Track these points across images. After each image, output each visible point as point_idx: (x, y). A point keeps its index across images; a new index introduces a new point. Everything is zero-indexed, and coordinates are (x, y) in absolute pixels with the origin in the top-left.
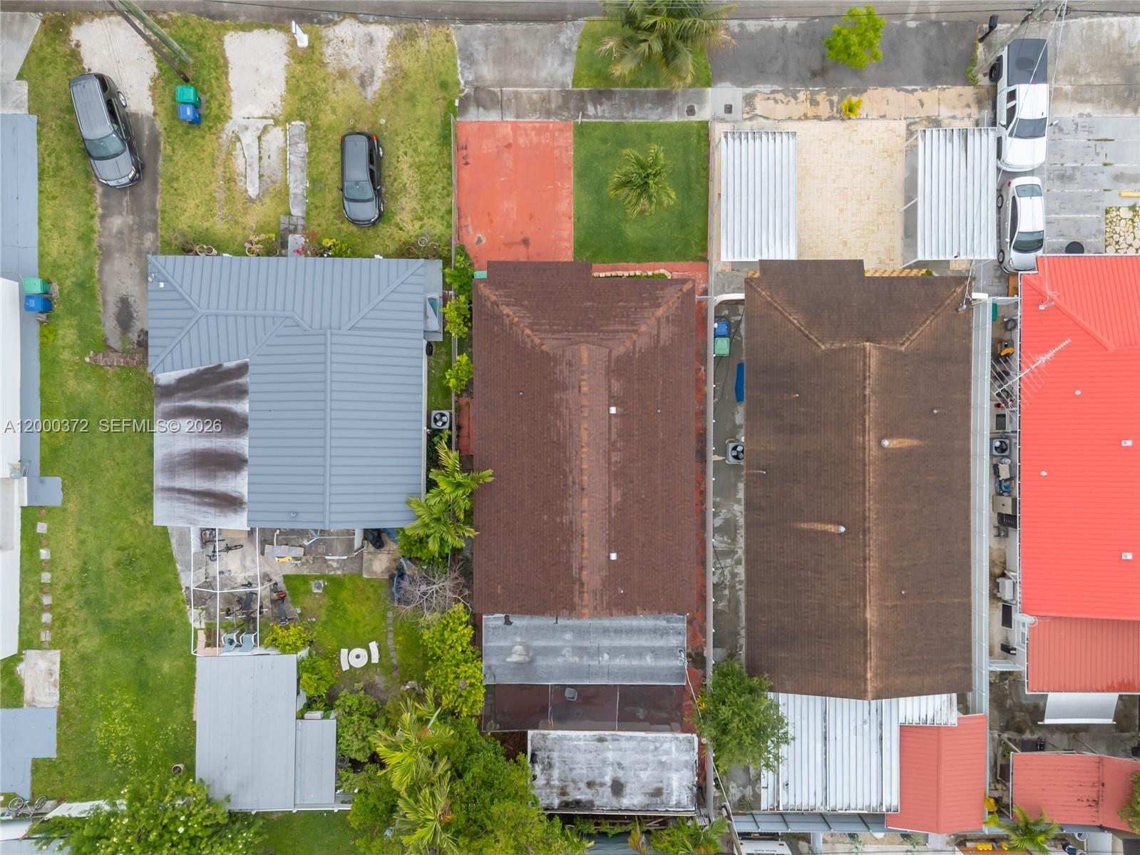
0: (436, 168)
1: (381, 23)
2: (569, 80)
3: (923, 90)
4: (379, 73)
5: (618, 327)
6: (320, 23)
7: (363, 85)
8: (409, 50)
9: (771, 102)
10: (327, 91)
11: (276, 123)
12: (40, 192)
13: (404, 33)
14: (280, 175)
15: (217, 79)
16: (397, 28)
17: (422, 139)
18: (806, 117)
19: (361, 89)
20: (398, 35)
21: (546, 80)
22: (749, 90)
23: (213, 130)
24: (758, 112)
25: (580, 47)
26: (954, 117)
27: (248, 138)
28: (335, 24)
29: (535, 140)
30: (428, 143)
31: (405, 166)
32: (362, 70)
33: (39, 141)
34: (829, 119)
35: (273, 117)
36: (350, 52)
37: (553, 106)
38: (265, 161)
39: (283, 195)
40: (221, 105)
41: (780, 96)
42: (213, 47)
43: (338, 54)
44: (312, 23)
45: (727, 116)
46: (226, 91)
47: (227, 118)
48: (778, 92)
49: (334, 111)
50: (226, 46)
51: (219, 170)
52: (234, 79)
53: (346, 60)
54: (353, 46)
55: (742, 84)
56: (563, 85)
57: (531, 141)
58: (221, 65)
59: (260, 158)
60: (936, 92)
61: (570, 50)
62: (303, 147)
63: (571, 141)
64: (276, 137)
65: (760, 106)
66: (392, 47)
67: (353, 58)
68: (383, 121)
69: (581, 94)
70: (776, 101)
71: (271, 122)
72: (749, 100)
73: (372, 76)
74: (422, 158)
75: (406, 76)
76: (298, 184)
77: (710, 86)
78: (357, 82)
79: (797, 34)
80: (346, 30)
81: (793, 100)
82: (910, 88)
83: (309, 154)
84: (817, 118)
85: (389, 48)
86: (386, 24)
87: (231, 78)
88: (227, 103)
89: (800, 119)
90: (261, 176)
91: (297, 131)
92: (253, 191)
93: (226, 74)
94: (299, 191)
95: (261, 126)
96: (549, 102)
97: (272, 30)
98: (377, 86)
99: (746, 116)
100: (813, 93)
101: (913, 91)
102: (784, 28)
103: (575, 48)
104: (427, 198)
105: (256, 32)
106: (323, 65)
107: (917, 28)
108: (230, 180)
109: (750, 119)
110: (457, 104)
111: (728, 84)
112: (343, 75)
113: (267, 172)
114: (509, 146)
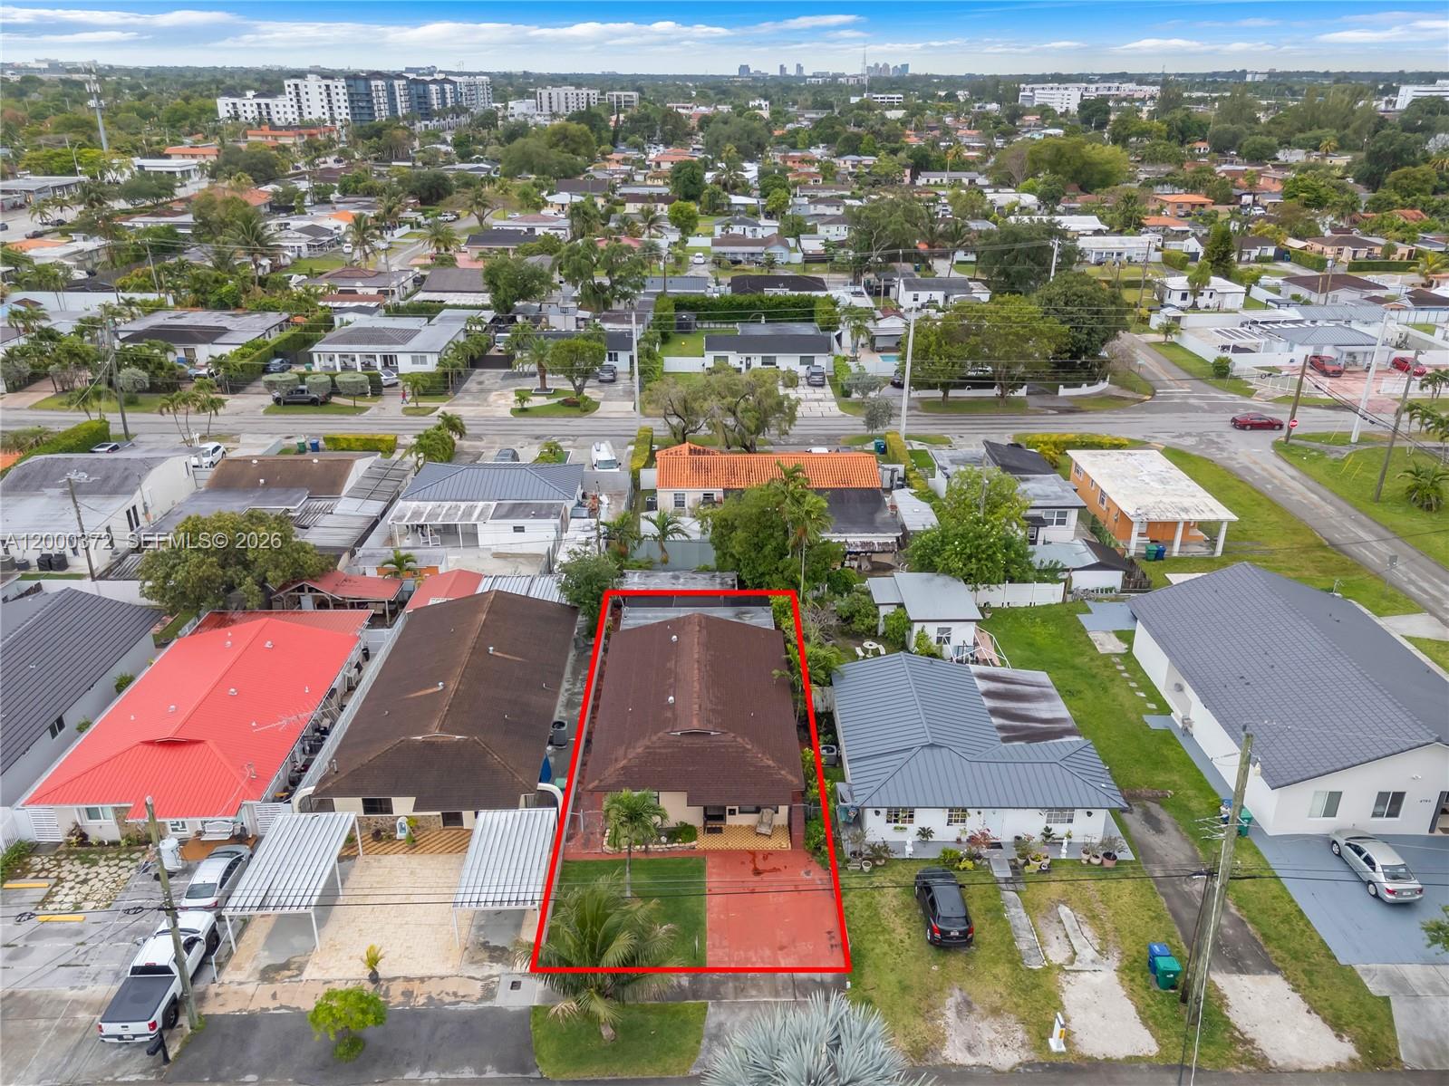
0: (864, 929)
1: (961, 1065)
2: (711, 1009)
3: (268, 1009)
4: (951, 1015)
5: (663, 751)
6: (1041, 1064)
7: (968, 1004)
8: (918, 1038)
9: (461, 993)
10: (1010, 994)
11: (1060, 967)
12: (1292, 901)
13: (929, 1056)
14: (1040, 923)
15: (1148, 1006)
16: (939, 1061)
17: (885, 954)
18: (422, 980)
19: (970, 998)
20: (936, 1053)
21: (740, 1009)
22: (488, 1004)
23: (1131, 959)
24: (481, 983)
25: (698, 1042)
26: (240, 983)
27: (1088, 953)
28: (1020, 1064)
29: (751, 953)
30: (877, 951)
31: (899, 930)
32: (972, 1017)
33: (1322, 941)
34: (395, 979)
35: (1068, 972)
36: (993, 1036)
37: (731, 984)
38: (1061, 935)
39: (1030, 907)
40: (1132, 980)
41: (447, 999)
42: (1168, 1037)
43: (1007, 1033)
44: (1051, 1064)
45: (517, 978)
46: (1131, 994)
47: (1120, 971)
48: (450, 1004)
49: (995, 977)
50: (1153, 1041)
51: (1109, 926)
52: (1129, 1008)
53: (996, 1026)
54: (990, 1041)
55: (493, 1010)
56: (719, 1005)
57: (756, 952)
58: (1147, 1018)
59: (1067, 936)
60: (251, 1008)
61: (710, 1040)
62: (1022, 946)
63: (709, 953)
64: (1057, 954)
65: (476, 989)
66: (941, 1040)
67: (987, 1030)
68: (935, 968)
69: (696, 997)
70: (455, 994)
71: (1067, 968)
72: (489, 993)
73: (959, 1013)
74: (881, 938)
75: (916, 1011)
76: (1017, 915)
77: (535, 1008)
78: (975, 1006)
79: (408, 1065)
80: (1006, 1058)
81: (434, 995)
82: (283, 1011)
83: (1013, 941)
84: (408, 979)
85: (945, 1039)
86: (954, 1065)
87: (1132, 1009)
88: (1127, 984)
89: (430, 978)
90: (1061, 922)
91: (1033, 959)
92: (1064, 911)
93: (1139, 1012)
94: (1013, 911)
95: (1077, 966)
96: (735, 988)
97: (1101, 1057)
98: (950, 1002)
99: (496, 979)
100: (408, 1003)
101: (282, 1007)
102: (423, 1072)
103: (705, 1042)
104: (869, 905)
105: (1121, 1056)
106: (1023, 1021)
107: (245, 1073)
108: (1093, 918)
109: (491, 976)
110: (849, 984)
111: (511, 1009)
112: (995, 1012)
113: (1055, 925)
114: (782, 948)
